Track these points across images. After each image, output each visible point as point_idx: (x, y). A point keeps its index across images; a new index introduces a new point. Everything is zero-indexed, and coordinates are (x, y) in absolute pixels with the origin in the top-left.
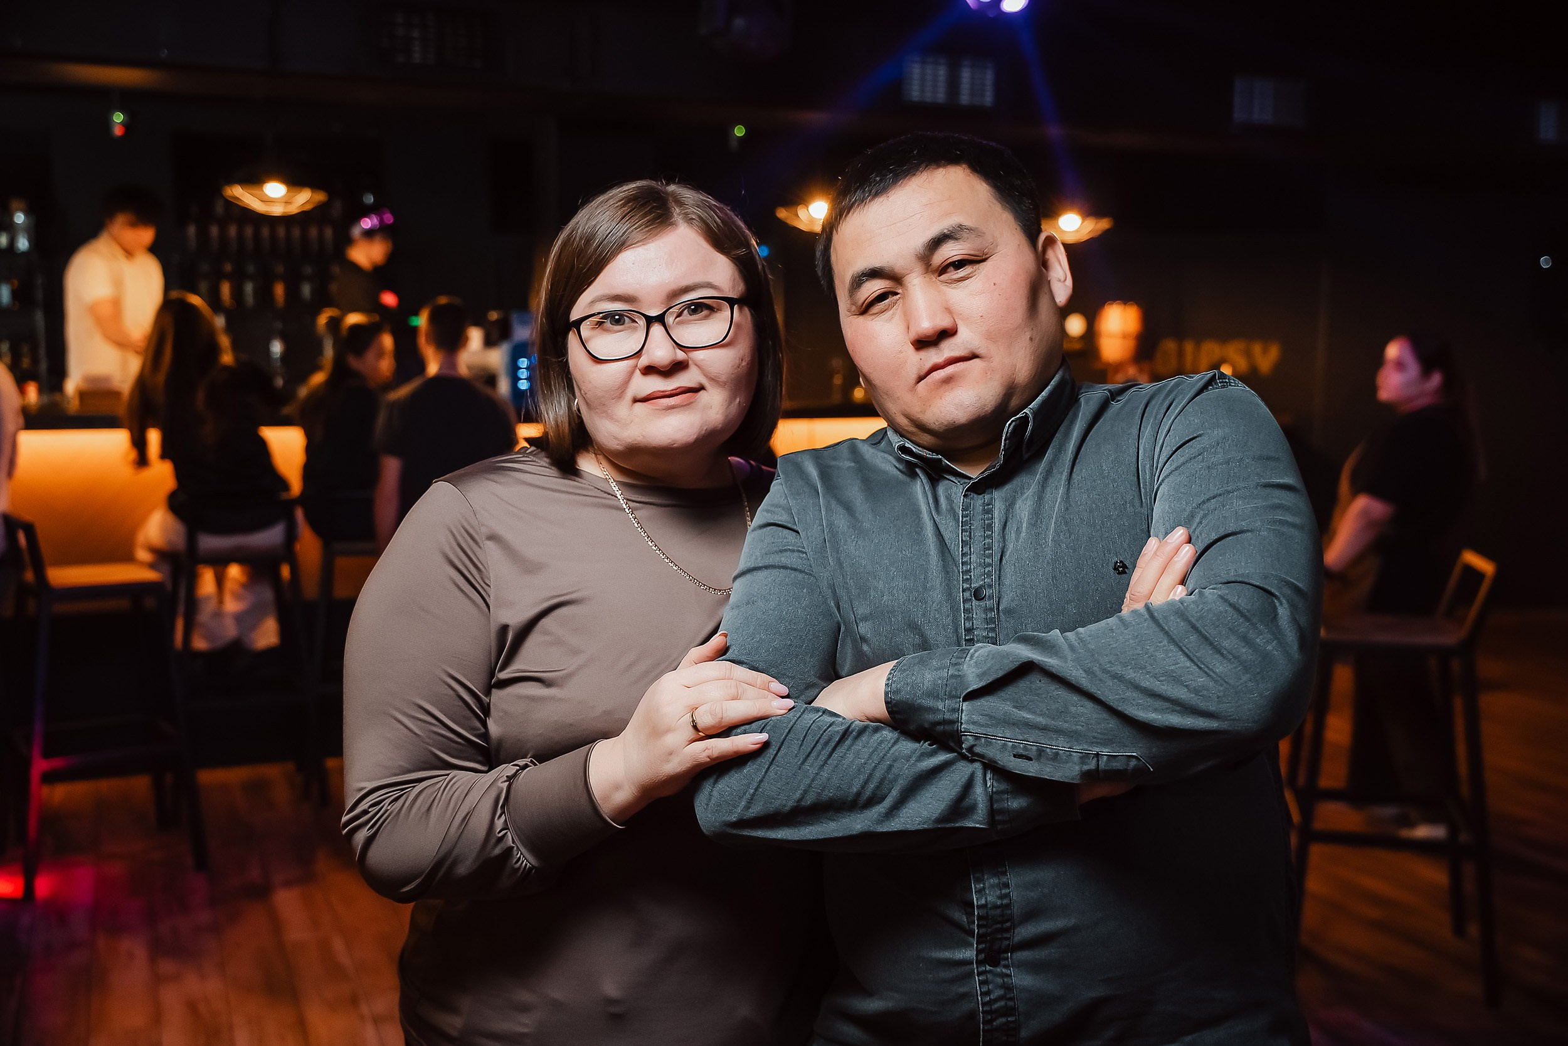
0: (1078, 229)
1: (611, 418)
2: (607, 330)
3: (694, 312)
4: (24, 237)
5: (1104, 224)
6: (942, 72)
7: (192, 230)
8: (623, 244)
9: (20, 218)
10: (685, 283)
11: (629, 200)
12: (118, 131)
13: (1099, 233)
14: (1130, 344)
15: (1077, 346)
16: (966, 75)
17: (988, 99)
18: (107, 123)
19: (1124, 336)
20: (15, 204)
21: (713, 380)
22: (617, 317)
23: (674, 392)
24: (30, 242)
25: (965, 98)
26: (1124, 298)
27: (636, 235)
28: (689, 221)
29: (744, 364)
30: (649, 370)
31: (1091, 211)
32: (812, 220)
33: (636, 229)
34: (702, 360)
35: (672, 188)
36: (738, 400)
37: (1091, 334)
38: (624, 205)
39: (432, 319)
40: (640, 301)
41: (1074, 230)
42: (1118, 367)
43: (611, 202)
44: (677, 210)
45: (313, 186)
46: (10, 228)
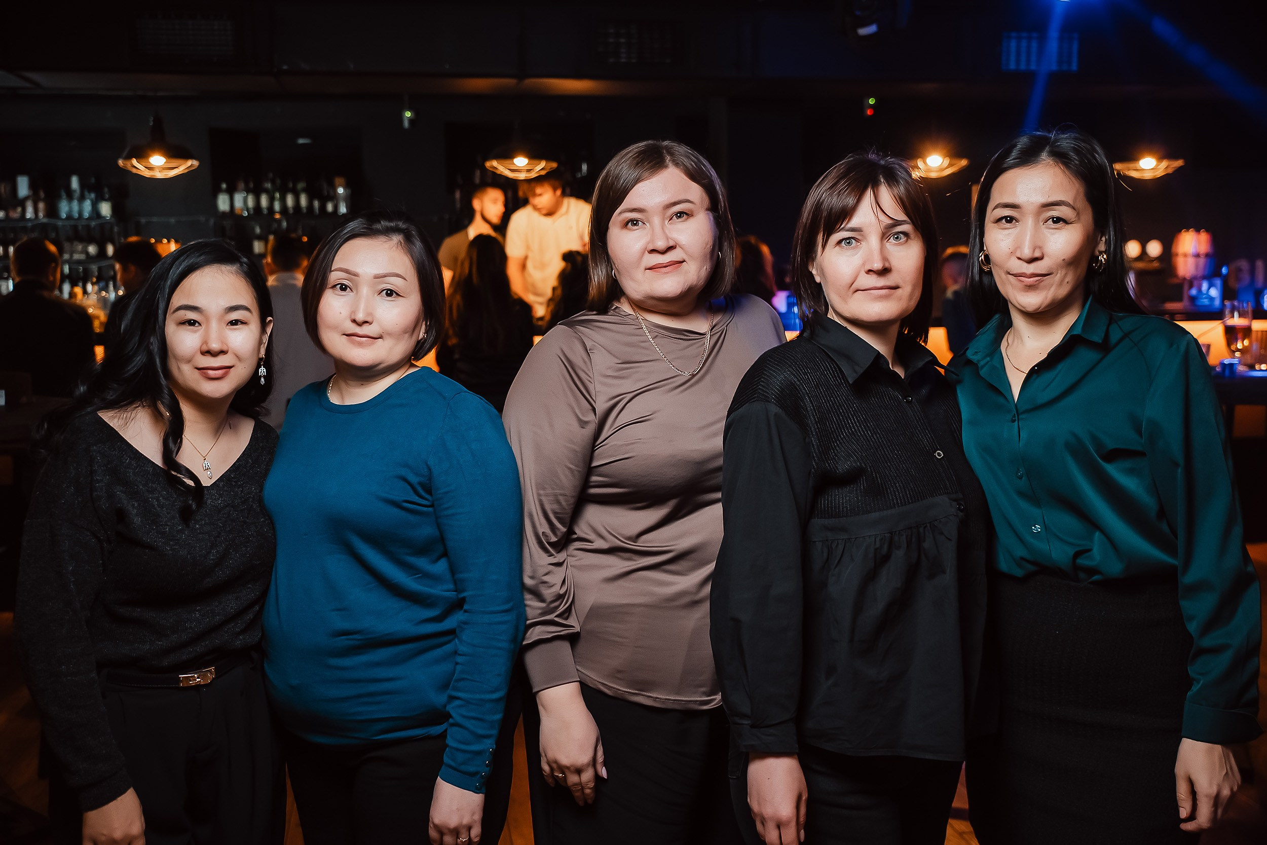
0: (1155, 168)
1: (632, 279)
2: (630, 229)
3: (680, 217)
4: (344, 204)
5: (1179, 164)
6: (1035, 44)
7: (458, 195)
8: (638, 179)
9: (341, 190)
10: (673, 200)
11: (640, 153)
12: (406, 124)
13: (1174, 172)
14: (1202, 262)
15: (1156, 264)
16: (1054, 45)
17: (1075, 67)
18: (400, 118)
19: (1196, 255)
20: (338, 180)
21: (691, 257)
22: (635, 222)
23: (668, 264)
24: (348, 206)
25: (1054, 65)
26: (1197, 227)
27: (646, 174)
28: (677, 164)
29: (708, 246)
30: (653, 251)
31: (1166, 154)
32: (929, 170)
33: (645, 170)
34: (684, 245)
35: (666, 143)
36: (705, 267)
37: (1168, 255)
38: (637, 157)
40: (647, 212)
41: (1150, 169)
42: (1192, 282)
43: (630, 155)
44: (668, 158)
45: (548, 158)
46: (334, 197)
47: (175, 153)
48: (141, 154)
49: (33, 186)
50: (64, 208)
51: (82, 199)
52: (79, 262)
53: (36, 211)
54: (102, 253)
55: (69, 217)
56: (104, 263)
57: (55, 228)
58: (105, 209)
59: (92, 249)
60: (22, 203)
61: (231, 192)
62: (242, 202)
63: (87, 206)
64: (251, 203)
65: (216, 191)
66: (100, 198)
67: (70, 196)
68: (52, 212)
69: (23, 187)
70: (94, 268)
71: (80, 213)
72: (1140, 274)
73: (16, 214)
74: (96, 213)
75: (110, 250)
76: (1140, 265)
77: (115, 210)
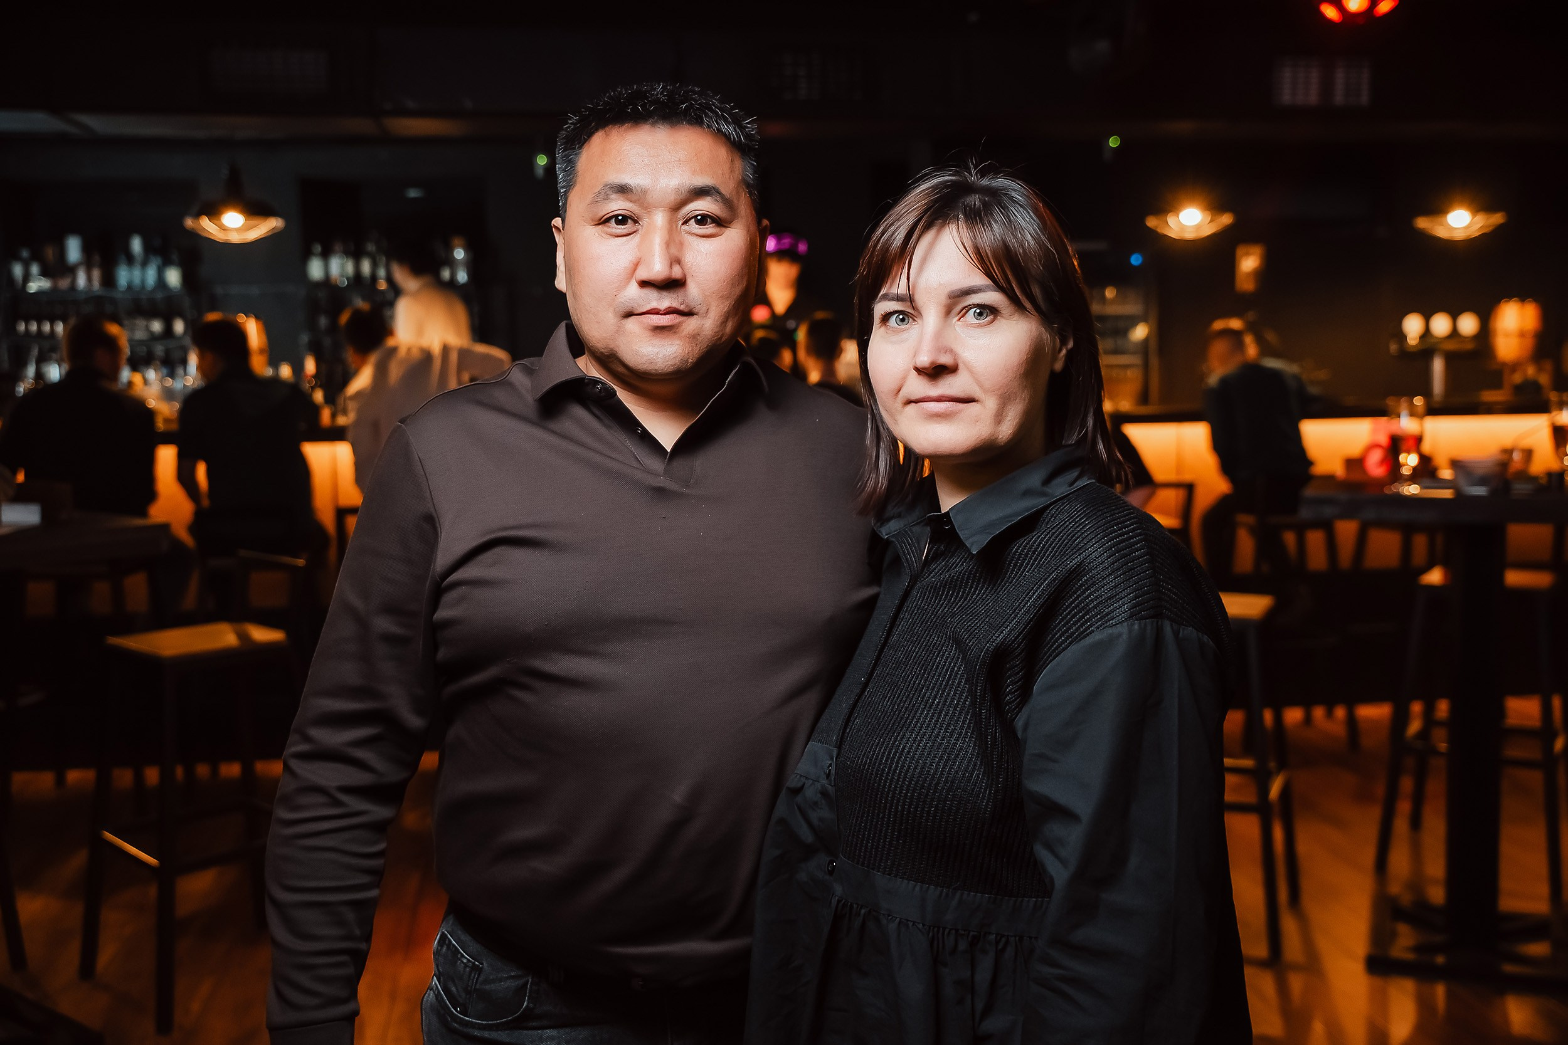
0: (1469, 224)
4: (464, 270)
5: (1498, 218)
6: (1315, 76)
9: (459, 254)
12: (539, 171)
13: (1491, 228)
14: (1529, 343)
15: (1469, 346)
16: (1340, 77)
17: (1365, 99)
18: (531, 164)
19: (1522, 334)
20: (457, 241)
24: (468, 275)
25: (1339, 98)
26: (1522, 296)
31: (1480, 206)
32: (1183, 227)
37: (1485, 333)
39: (811, 333)
41: (1462, 226)
42: (1514, 367)
46: (451, 262)
47: (255, 210)
48: (213, 211)
49: (86, 249)
50: (124, 276)
51: (144, 264)
52: (141, 342)
53: (89, 279)
54: (168, 331)
55: (130, 287)
56: (172, 344)
57: (113, 301)
58: (173, 277)
59: (157, 326)
60: (71, 270)
61: (326, 255)
62: (339, 268)
63: (151, 275)
64: (350, 268)
65: (306, 255)
66: (167, 262)
67: (130, 259)
68: (109, 280)
69: (74, 250)
70: (159, 350)
71: (143, 281)
72: (1451, 359)
73: (64, 284)
74: (161, 282)
75: (179, 327)
76: (1451, 346)
77: (186, 278)
